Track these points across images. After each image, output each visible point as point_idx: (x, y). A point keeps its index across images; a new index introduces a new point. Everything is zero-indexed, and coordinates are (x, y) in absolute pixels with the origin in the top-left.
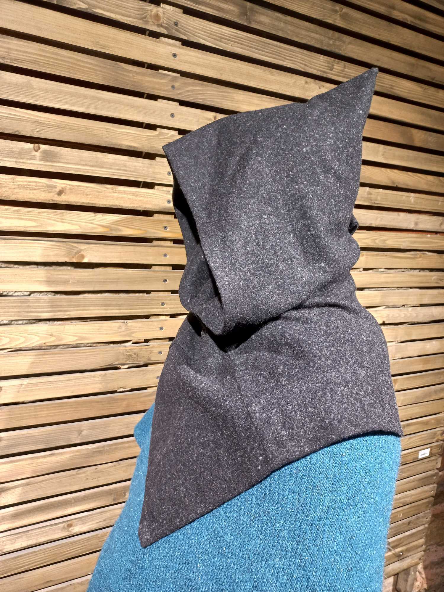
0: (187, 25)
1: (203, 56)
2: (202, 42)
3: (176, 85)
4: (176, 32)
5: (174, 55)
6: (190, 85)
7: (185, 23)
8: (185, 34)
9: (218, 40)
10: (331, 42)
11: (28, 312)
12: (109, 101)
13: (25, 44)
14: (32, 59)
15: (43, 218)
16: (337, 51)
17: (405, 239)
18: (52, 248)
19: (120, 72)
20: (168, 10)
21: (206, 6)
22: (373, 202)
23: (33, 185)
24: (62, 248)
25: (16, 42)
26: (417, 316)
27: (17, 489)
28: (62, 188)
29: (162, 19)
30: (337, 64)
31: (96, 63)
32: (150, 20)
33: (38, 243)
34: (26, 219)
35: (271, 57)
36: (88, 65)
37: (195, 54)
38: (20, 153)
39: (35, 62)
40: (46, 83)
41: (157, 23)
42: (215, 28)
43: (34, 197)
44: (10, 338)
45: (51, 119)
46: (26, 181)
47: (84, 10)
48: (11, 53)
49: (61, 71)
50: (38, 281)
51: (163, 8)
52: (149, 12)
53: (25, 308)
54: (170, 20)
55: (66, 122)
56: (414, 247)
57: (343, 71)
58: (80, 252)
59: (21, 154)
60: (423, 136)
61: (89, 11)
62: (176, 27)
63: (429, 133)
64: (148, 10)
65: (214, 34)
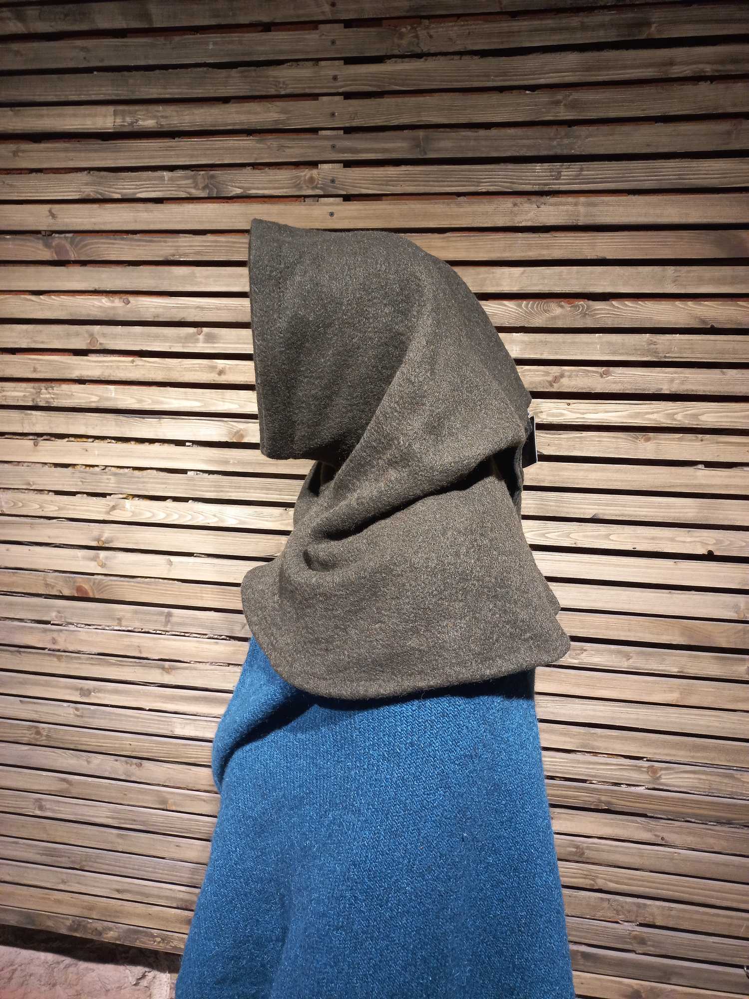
0: (346, 179)
1: (365, 207)
2: (363, 191)
4: (333, 189)
5: (332, 214)
7: (343, 177)
8: (343, 189)
9: (383, 185)
14: (197, 251)
15: (206, 398)
18: (213, 427)
20: (324, 170)
21: (368, 153)
22: (662, 355)
23: (195, 367)
24: (223, 427)
28: (222, 368)
29: (316, 181)
32: (303, 186)
33: (202, 422)
34: (192, 400)
37: (355, 208)
38: (186, 338)
41: (310, 186)
42: (379, 172)
43: (199, 378)
45: (210, 303)
46: (191, 364)
47: (240, 196)
48: (180, 250)
49: (221, 256)
51: (320, 169)
52: (302, 178)
54: (326, 179)
55: (223, 304)
57: (579, 175)
58: (240, 431)
61: (245, 194)
62: (333, 184)
64: (301, 176)
65: (379, 179)
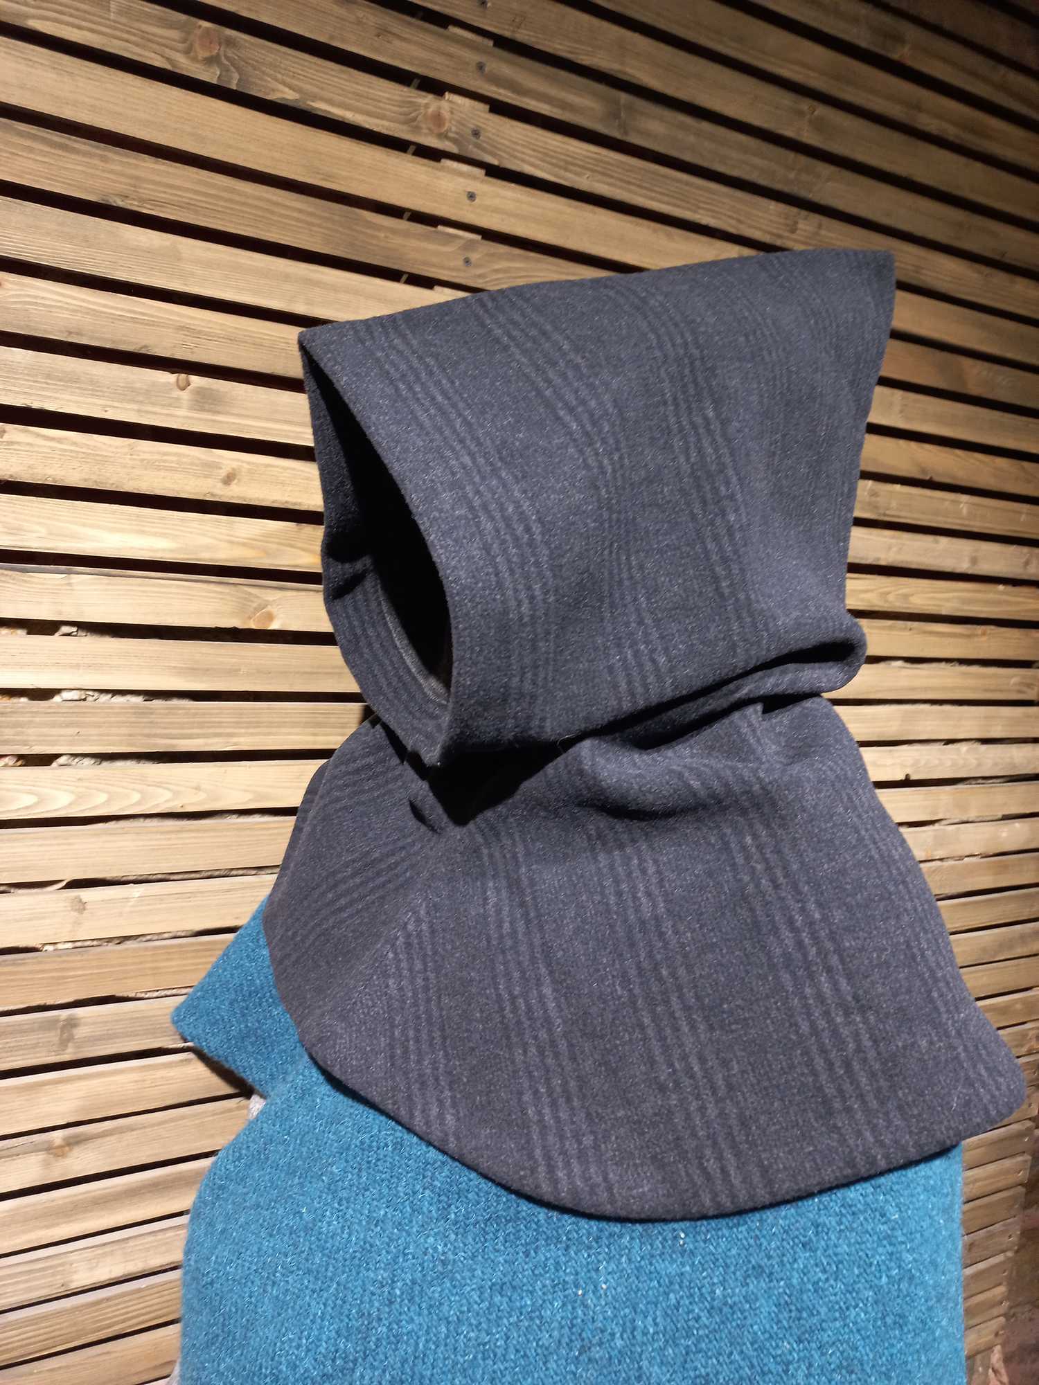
0: (497, 136)
1: (529, 199)
2: (528, 169)
3: (474, 257)
4: (475, 150)
5: (472, 196)
6: (500, 257)
7: (494, 131)
8: (493, 155)
9: (560, 167)
10: (792, 175)
11: (148, 736)
12: (334, 288)
13: (171, 170)
14: (184, 200)
15: (191, 533)
16: (804, 194)
17: (951, 595)
18: (206, 597)
19: (359, 228)
20: (459, 105)
22: (882, 511)
23: (172, 462)
24: (228, 597)
25: (152, 166)
26: (979, 765)
27: (108, 1138)
28: (233, 469)
29: (447, 125)
30: (806, 219)
31: (310, 210)
32: (424, 126)
33: (178, 587)
34: (155, 534)
35: (668, 203)
36: (295, 214)
37: (515, 195)
38: (147, 392)
39: (187, 206)
40: (209, 249)
41: (436, 131)
42: (555, 143)
43: (172, 486)
44: (108, 792)
45: (217, 323)
46: (159, 453)
47: (291, 104)
48: (140, 188)
49: (240, 224)
50: (175, 667)
51: (449, 101)
52: (422, 111)
53: (144, 727)
54: (463, 125)
55: (246, 330)
56: (971, 611)
57: (817, 234)
58: (265, 606)
59: (149, 394)
60: (985, 373)
61: (302, 106)
62: (474, 139)
63: (996, 367)
64: (420, 106)
65: (552, 154)
